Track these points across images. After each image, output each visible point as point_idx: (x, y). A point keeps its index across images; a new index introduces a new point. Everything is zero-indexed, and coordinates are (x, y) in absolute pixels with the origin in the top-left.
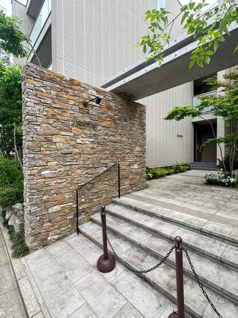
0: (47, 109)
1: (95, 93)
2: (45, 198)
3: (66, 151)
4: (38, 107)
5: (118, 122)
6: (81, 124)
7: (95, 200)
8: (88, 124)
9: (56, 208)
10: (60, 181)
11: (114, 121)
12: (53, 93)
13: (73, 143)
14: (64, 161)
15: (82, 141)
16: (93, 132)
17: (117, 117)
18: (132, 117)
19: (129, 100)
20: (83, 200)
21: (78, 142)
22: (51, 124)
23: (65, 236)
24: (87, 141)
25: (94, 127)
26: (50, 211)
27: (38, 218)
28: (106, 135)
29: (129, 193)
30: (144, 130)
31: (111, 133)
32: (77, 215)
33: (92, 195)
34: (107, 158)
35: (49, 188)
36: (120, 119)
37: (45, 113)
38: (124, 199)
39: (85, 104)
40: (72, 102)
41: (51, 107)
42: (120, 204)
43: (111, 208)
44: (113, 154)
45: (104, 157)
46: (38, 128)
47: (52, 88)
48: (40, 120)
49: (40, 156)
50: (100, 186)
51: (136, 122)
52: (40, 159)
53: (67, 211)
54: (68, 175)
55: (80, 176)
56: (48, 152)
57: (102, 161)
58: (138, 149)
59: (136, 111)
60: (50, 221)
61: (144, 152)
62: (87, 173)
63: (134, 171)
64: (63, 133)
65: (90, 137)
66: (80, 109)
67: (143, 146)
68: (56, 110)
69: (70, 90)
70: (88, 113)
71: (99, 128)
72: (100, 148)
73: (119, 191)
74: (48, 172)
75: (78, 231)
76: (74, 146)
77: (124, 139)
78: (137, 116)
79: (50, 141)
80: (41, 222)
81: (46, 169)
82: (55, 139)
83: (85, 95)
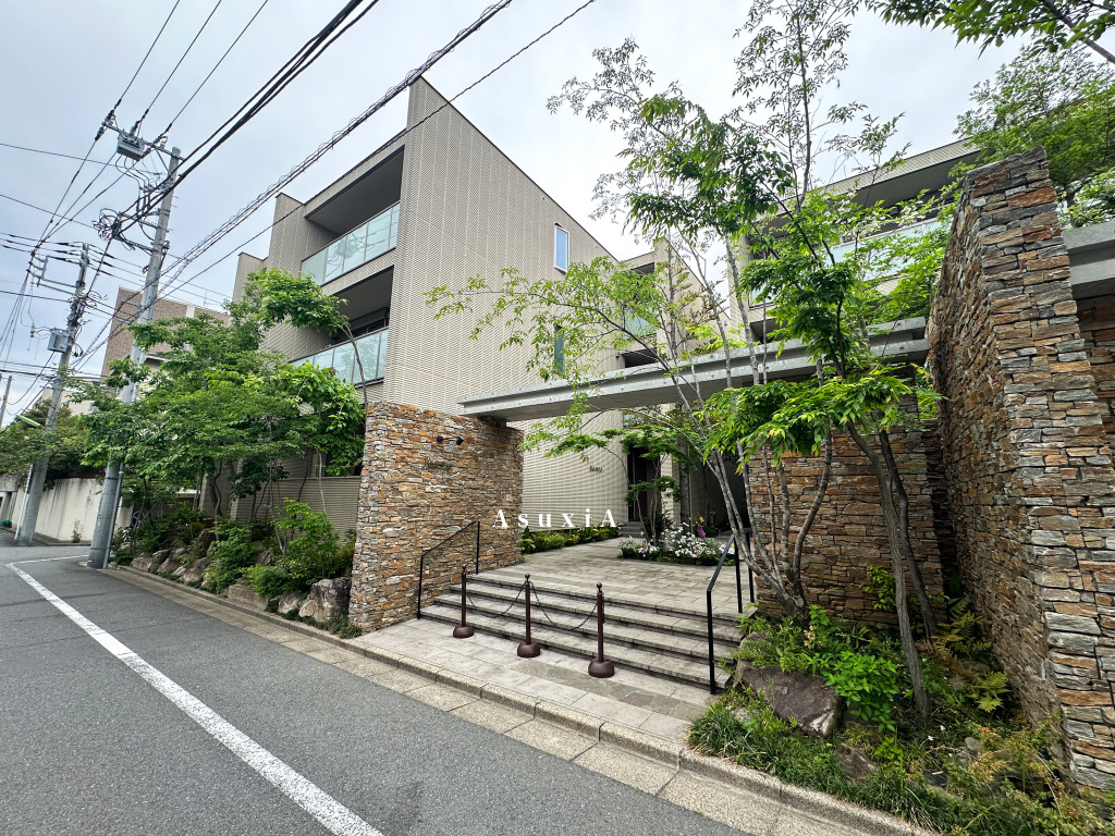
0: (397, 451)
1: (452, 423)
2: (384, 563)
3: (412, 502)
4: (388, 450)
5: (480, 459)
6: (432, 467)
7: (442, 574)
8: (442, 465)
9: (396, 579)
10: (402, 542)
11: (475, 458)
12: (405, 430)
13: (421, 492)
14: (409, 515)
15: (432, 488)
16: (447, 476)
17: (479, 452)
18: (502, 450)
19: (498, 426)
20: (427, 572)
21: (427, 490)
22: (398, 469)
23: (401, 621)
24: (439, 488)
25: (449, 468)
26: (388, 582)
27: (375, 590)
28: (463, 478)
29: (492, 569)
30: (520, 468)
31: (469, 476)
32: (419, 593)
33: (439, 566)
34: (463, 512)
35: (389, 551)
36: (483, 455)
37: (395, 457)
38: (482, 575)
39: (440, 440)
40: (424, 440)
41: (401, 448)
42: (479, 581)
43: (470, 587)
44: (471, 507)
45: (458, 510)
46: (385, 474)
47: (405, 425)
48: (389, 464)
49: (384, 509)
50: (451, 554)
51: (508, 457)
52: (384, 513)
53: (407, 585)
54: (412, 535)
55: (426, 537)
56: (393, 504)
57: (455, 517)
58: (509, 498)
59: (509, 439)
60: (386, 597)
61: (518, 503)
62: (435, 534)
63: (501, 533)
64: (411, 479)
65: (443, 483)
66: (432, 446)
67: (517, 493)
68: (406, 452)
69: (423, 425)
70: (442, 451)
71: (455, 469)
72: (454, 498)
73: (477, 564)
74: (390, 529)
75: (419, 616)
76: (422, 496)
77: (487, 484)
78: (510, 447)
79: (397, 491)
80: (377, 595)
81: (388, 526)
82: (403, 488)
83: (440, 428)
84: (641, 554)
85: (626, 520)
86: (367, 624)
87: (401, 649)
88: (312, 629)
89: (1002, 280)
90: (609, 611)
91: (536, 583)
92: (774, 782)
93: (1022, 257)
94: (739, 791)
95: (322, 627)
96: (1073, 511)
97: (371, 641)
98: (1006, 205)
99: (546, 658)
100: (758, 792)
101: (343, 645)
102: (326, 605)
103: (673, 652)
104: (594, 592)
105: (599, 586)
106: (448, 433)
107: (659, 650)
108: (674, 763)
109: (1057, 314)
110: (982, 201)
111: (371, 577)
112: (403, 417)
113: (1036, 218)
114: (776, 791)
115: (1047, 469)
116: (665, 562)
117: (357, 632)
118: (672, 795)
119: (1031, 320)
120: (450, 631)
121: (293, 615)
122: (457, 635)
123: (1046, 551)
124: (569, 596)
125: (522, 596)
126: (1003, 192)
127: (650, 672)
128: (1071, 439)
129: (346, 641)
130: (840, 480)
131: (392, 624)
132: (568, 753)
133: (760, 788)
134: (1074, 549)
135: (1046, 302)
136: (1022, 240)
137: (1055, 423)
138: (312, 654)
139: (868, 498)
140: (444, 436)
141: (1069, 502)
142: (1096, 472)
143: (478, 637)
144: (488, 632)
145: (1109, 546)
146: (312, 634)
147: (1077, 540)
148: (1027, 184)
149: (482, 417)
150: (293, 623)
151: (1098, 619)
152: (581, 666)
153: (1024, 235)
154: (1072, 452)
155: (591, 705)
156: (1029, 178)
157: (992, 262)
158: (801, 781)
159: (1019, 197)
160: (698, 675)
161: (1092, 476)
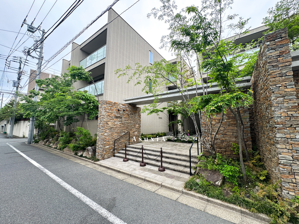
0: (107, 113)
1: (122, 106)
2: (105, 142)
3: (112, 127)
4: (105, 113)
5: (129, 115)
6: (117, 117)
7: (120, 145)
8: (119, 117)
9: (108, 147)
10: (109, 137)
12: (109, 108)
13: (114, 124)
14: (111, 130)
15: (117, 123)
16: (121, 120)
18: (135, 113)
19: (134, 106)
20: (116, 145)
21: (116, 123)
22: (108, 118)
23: (110, 157)
24: (118, 123)
25: (121, 118)
26: (106, 147)
27: (102, 149)
28: (125, 120)
29: (133, 144)
30: (140, 118)
31: (127, 120)
32: (114, 150)
33: (119, 143)
34: (125, 129)
35: (106, 139)
36: (130, 114)
37: (107, 115)
38: (130, 146)
39: (119, 110)
40: (114, 110)
41: (108, 112)
42: (130, 147)
43: (127, 149)
44: (127, 128)
45: (124, 129)
46: (104, 119)
47: (109, 106)
48: (105, 117)
49: (104, 129)
50: (122, 140)
51: (137, 114)
52: (104, 130)
53: (111, 148)
54: (112, 135)
55: (115, 136)
56: (107, 127)
57: (123, 131)
58: (137, 125)
59: (137, 110)
60: (105, 151)
61: (140, 127)
62: (118, 135)
63: (135, 135)
64: (111, 121)
65: (120, 122)
66: (117, 112)
67: (139, 124)
68: (110, 113)
69: (114, 106)
70: (119, 113)
71: (123, 118)
72: (123, 126)
73: (129, 143)
75: (114, 156)
76: (114, 125)
77: (132, 122)
78: (137, 112)
79: (107, 124)
80: (103, 151)
81: (106, 133)
82: (109, 123)
83: (119, 107)
84: (172, 140)
85: (168, 131)
86: (101, 158)
87: (110, 164)
88: (86, 159)
89: (273, 66)
90: (164, 155)
91: (145, 148)
92: (206, 197)
93: (279, 59)
94: (197, 199)
95: (89, 159)
96: (288, 129)
97: (102, 162)
98: (275, 44)
99: (147, 167)
100: (202, 200)
101: (95, 163)
102: (90, 153)
103: (180, 165)
104: (160, 150)
105: (161, 148)
106: (121, 108)
107: (177, 164)
108: (180, 192)
109: (287, 75)
110: (268, 43)
111: (101, 146)
112: (109, 104)
113: (283, 48)
114: (206, 199)
115: (282, 117)
116: (179, 142)
117: (98, 160)
118: (180, 200)
119: (280, 77)
120: (122, 160)
121: (81, 156)
122: (124, 161)
123: (280, 139)
124: (153, 151)
125: (141, 151)
126: (274, 40)
127: (174, 170)
128: (289, 109)
129: (95, 162)
130: (226, 120)
131: (107, 158)
132: (153, 190)
133: (202, 199)
134: (287, 138)
135: (284, 72)
136: (279, 54)
137: (285, 105)
138: (87, 166)
139: (233, 125)
140: (120, 109)
141: (287, 126)
142: (295, 118)
143: (130, 161)
144: (132, 160)
145: (297, 138)
146: (87, 161)
147: (288, 136)
148: (281, 38)
149: (130, 104)
150: (81, 158)
151: (292, 157)
152: (156, 169)
153: (280, 53)
154: (289, 113)
155: (159, 178)
156: (282, 36)
157: (270, 61)
158: (213, 197)
159: (279, 42)
160: (187, 171)
161: (294, 119)
